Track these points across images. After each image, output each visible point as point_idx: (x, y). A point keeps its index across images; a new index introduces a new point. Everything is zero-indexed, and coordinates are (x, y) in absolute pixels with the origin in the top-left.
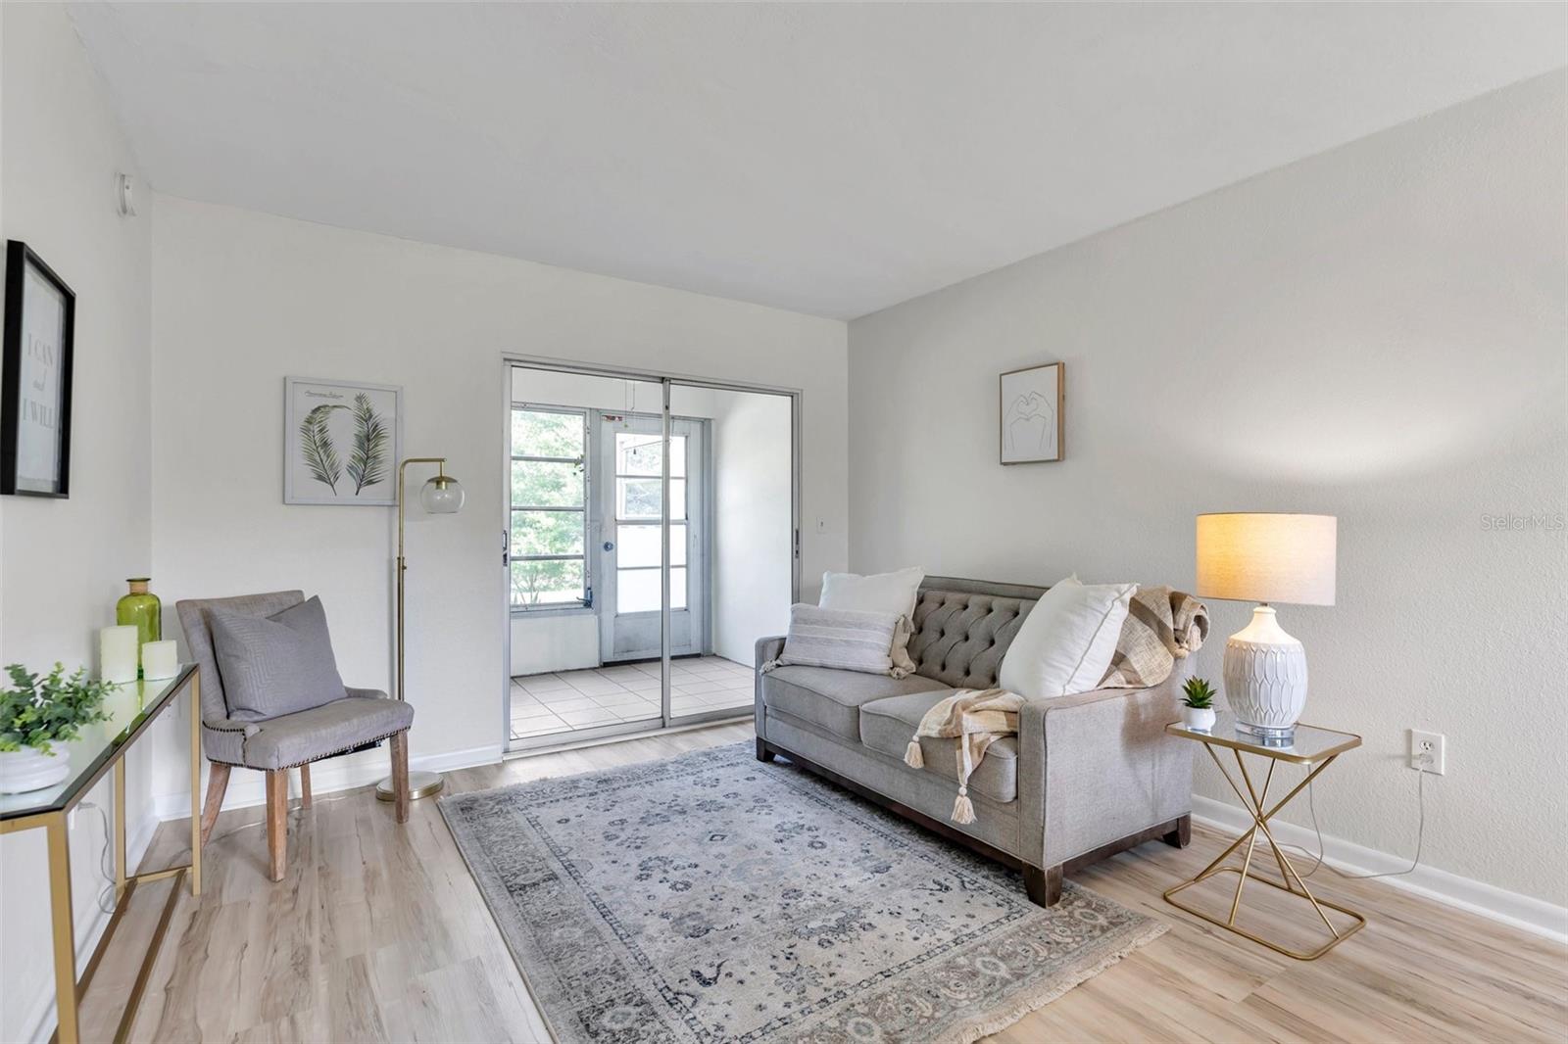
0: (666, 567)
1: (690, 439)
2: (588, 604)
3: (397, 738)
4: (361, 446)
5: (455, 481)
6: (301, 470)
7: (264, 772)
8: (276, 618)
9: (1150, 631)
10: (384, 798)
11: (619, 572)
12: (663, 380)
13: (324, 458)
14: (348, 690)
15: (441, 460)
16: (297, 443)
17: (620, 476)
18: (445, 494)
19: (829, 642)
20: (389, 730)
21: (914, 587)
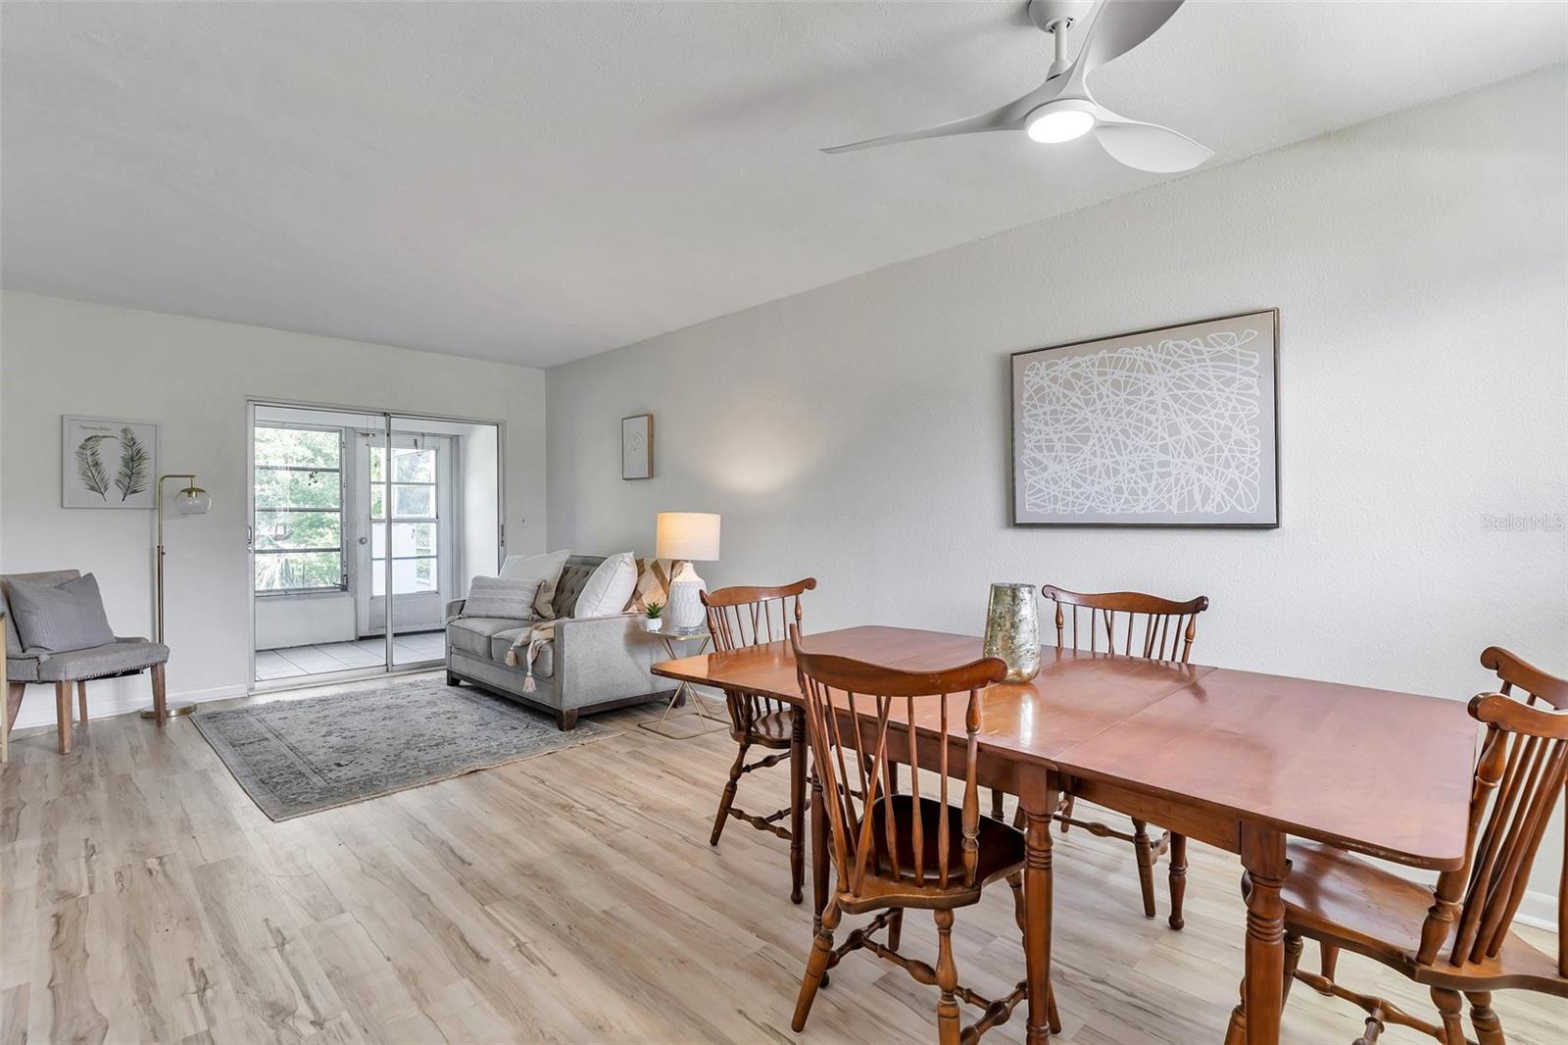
0: (389, 559)
1: (441, 451)
2: (344, 588)
3: (157, 670)
4: (126, 465)
5: (203, 491)
6: (75, 481)
7: (54, 684)
8: (60, 587)
9: (658, 582)
10: (146, 716)
11: (374, 562)
12: (385, 414)
13: (96, 474)
14: (117, 638)
15: (193, 476)
16: (73, 465)
17: (375, 483)
18: (195, 500)
19: (491, 600)
20: (150, 661)
21: (561, 563)
